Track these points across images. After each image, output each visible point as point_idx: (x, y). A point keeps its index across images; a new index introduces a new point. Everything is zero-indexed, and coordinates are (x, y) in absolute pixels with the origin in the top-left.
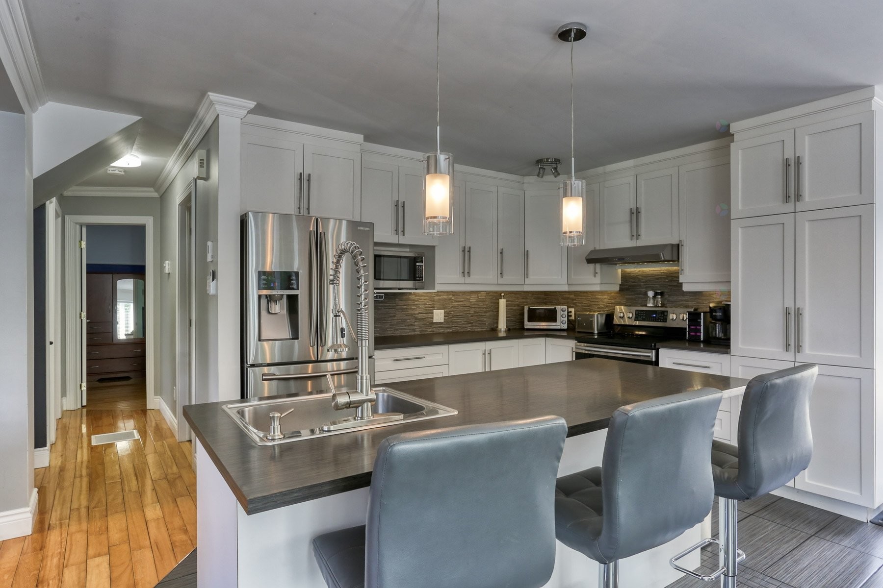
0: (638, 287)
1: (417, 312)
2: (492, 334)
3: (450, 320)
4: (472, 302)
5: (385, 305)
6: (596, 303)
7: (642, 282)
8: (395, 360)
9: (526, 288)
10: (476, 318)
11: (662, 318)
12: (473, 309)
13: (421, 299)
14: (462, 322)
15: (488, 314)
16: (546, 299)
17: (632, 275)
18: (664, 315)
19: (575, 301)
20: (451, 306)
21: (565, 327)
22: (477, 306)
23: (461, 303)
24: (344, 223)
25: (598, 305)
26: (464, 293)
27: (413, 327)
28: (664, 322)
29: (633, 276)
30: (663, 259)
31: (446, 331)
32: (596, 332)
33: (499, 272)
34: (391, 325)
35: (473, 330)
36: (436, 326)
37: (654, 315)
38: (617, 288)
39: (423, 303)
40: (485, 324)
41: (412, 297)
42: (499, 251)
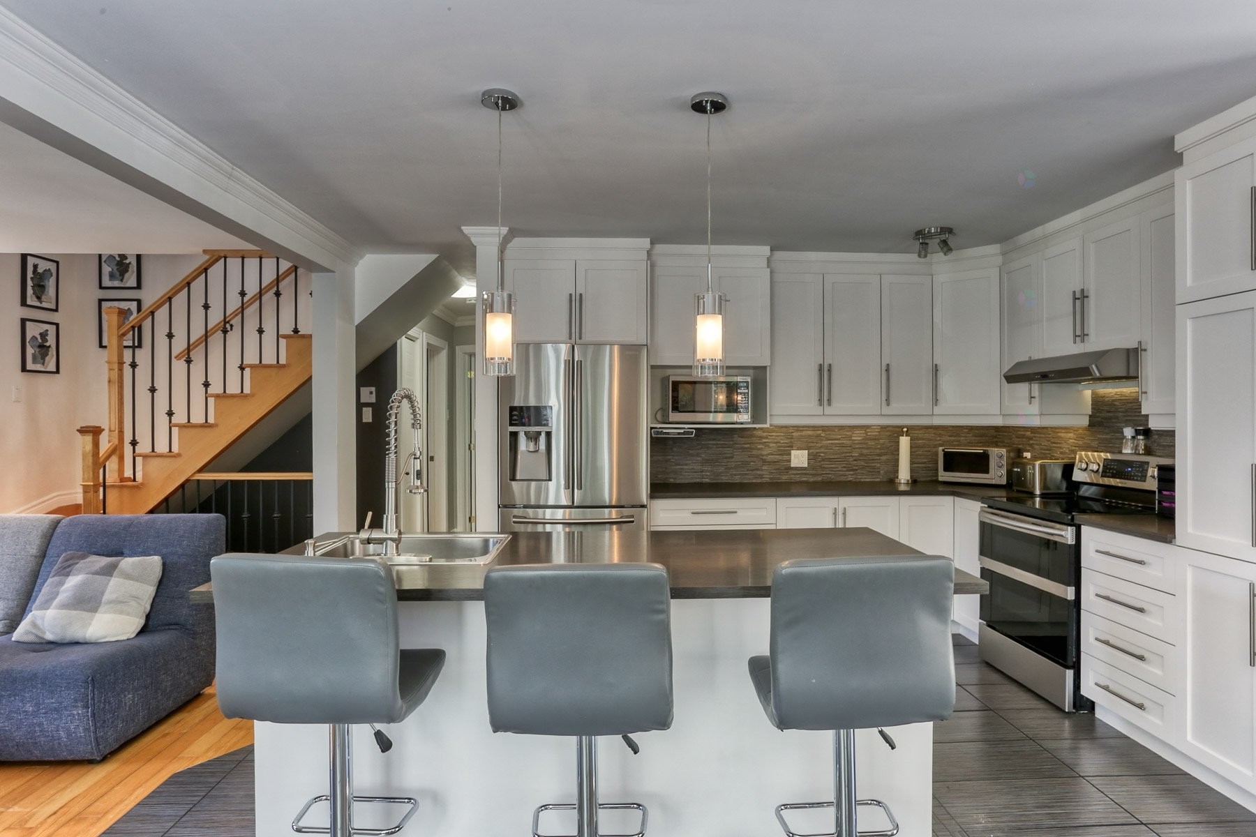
0: (1114, 420)
1: (765, 453)
2: (888, 487)
3: (819, 464)
4: (855, 440)
5: (719, 442)
6: (1058, 445)
7: (1119, 412)
8: (693, 513)
9: (937, 421)
10: (863, 463)
11: (1140, 474)
12: (858, 450)
13: (772, 436)
14: (838, 468)
15: (884, 458)
16: (996, 437)
17: (1107, 399)
18: (1143, 470)
19: (1031, 442)
20: (819, 445)
21: (1004, 481)
22: (864, 446)
23: (836, 441)
24: (616, 348)
25: (1061, 448)
26: (841, 428)
27: (759, 472)
28: (1141, 481)
29: (1108, 401)
30: (1098, 374)
31: (812, 480)
32: (1038, 492)
33: (884, 398)
34: (726, 469)
35: (858, 480)
36: (795, 472)
37: (1130, 469)
38: (1085, 422)
39: (776, 441)
40: (879, 472)
41: (759, 433)
42: (884, 368)
